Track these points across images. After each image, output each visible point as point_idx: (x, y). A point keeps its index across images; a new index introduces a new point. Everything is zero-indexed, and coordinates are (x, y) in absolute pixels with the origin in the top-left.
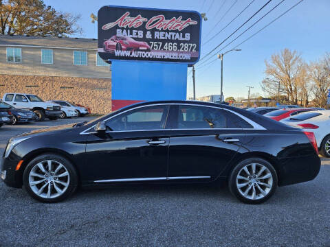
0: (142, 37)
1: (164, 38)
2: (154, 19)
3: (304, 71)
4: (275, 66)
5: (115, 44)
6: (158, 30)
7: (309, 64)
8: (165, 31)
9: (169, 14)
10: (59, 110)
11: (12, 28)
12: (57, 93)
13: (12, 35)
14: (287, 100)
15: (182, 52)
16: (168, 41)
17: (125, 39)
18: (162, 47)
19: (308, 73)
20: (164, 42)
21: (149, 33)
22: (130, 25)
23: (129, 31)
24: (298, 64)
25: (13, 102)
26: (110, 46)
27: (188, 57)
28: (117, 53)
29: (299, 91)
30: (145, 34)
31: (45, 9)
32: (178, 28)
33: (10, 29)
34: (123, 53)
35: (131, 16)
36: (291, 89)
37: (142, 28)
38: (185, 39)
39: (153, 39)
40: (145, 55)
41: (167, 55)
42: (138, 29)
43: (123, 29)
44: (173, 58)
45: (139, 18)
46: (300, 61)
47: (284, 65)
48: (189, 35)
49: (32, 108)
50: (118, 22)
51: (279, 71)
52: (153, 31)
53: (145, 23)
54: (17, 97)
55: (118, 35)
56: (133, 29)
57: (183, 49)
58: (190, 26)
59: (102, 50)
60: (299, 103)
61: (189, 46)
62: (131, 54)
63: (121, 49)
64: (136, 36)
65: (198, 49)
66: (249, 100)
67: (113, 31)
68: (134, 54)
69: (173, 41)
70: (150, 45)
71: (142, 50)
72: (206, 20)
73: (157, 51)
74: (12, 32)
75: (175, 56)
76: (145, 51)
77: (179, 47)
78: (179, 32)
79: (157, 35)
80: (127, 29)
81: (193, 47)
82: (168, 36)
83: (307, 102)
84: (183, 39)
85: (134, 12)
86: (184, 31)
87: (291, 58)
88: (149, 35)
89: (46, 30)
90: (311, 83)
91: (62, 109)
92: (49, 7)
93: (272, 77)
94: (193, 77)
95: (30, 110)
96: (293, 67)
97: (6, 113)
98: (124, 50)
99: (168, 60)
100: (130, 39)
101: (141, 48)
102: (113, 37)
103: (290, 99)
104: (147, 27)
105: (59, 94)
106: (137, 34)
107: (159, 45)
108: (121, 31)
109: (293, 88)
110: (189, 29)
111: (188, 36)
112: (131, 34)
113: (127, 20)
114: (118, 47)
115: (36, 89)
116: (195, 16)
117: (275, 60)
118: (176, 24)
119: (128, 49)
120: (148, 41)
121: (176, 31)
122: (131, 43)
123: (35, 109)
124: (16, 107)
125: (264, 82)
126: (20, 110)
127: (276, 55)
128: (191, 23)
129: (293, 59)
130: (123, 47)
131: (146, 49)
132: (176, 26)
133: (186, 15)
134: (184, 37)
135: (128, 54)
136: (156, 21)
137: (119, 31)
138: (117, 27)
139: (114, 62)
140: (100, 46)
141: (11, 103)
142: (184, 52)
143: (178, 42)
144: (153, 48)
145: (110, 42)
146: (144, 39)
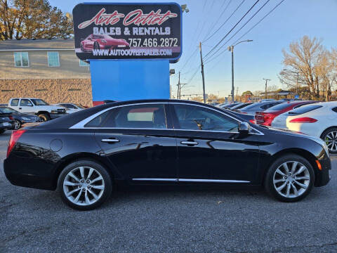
0: (120, 34)
1: (143, 34)
2: (131, 14)
3: (325, 59)
4: (293, 55)
5: (93, 43)
6: (136, 26)
7: (331, 51)
8: (144, 26)
9: (147, 8)
10: (64, 113)
11: (20, 33)
12: (65, 95)
13: (19, 39)
14: (309, 91)
15: (162, 48)
16: (147, 36)
17: (103, 38)
18: (142, 43)
19: (330, 61)
20: (143, 37)
21: (127, 29)
22: (107, 22)
23: (106, 28)
24: (318, 52)
25: (19, 106)
26: (87, 46)
27: (169, 52)
28: (95, 52)
29: (321, 81)
30: (123, 31)
31: (51, 11)
32: (157, 22)
33: (18, 34)
34: (101, 52)
35: (107, 12)
36: (312, 79)
37: (120, 24)
38: (166, 33)
39: (132, 36)
40: (125, 52)
41: (147, 52)
42: (115, 26)
43: (99, 27)
44: (154, 54)
45: (115, 14)
46: (321, 49)
47: (303, 54)
48: (169, 28)
49: (37, 112)
50: (94, 19)
51: (297, 60)
52: (131, 27)
53: (122, 19)
54: (23, 102)
55: (94, 34)
56: (110, 26)
57: (164, 44)
58: (170, 19)
59: (79, 51)
60: (321, 93)
61: (170, 41)
62: (109, 53)
63: (99, 48)
64: (114, 34)
65: (180, 44)
66: (266, 93)
67: (89, 30)
68: (113, 53)
69: (153, 37)
70: (129, 41)
71: (121, 48)
72: (187, 11)
73: (137, 48)
74: (20, 36)
75: (155, 52)
76: (124, 49)
77: (159, 43)
78: (159, 27)
79: (135, 31)
80: (104, 26)
81: (174, 42)
82: (147, 31)
83: (330, 93)
84: (163, 34)
85: (110, 8)
86: (164, 25)
87: (311, 45)
88: (127, 32)
89: (52, 33)
90: (333, 72)
91: (67, 112)
92: (55, 8)
93: (290, 68)
94: (202, 72)
95: (36, 114)
96: (313, 56)
97: (8, 118)
98: (102, 48)
99: (149, 57)
100: (107, 37)
101: (119, 46)
102: (90, 36)
103: (311, 90)
104: (125, 23)
105: (67, 97)
106: (115, 31)
107: (138, 42)
108: (97, 29)
109: (314, 78)
110: (170, 22)
111: (168, 31)
112: (109, 31)
113: (104, 17)
114: (96, 46)
115: (45, 92)
116: (174, 8)
117: (294, 48)
118: (155, 18)
119: (105, 48)
120: (127, 38)
121: (156, 26)
122: (109, 41)
123: (41, 112)
124: (21, 111)
125: (282, 73)
126: (25, 115)
127: (295, 44)
128: (171, 16)
129: (313, 47)
130: (101, 46)
131: (124, 46)
132: (155, 20)
133: (165, 8)
134: (164, 31)
135: (106, 52)
136: (134, 16)
137: (95, 29)
138: (93, 25)
139: (92, 62)
140: (77, 46)
141: (16, 108)
142: (165, 48)
143: (158, 37)
144: (132, 46)
145: (87, 41)
146: (122, 36)
